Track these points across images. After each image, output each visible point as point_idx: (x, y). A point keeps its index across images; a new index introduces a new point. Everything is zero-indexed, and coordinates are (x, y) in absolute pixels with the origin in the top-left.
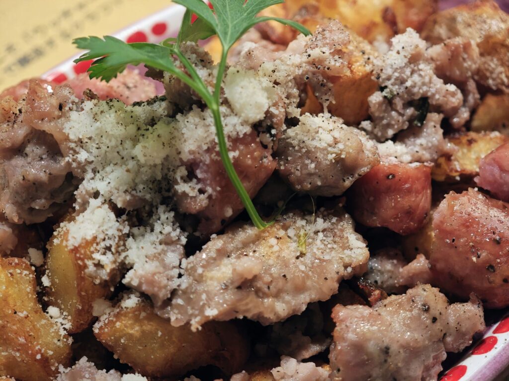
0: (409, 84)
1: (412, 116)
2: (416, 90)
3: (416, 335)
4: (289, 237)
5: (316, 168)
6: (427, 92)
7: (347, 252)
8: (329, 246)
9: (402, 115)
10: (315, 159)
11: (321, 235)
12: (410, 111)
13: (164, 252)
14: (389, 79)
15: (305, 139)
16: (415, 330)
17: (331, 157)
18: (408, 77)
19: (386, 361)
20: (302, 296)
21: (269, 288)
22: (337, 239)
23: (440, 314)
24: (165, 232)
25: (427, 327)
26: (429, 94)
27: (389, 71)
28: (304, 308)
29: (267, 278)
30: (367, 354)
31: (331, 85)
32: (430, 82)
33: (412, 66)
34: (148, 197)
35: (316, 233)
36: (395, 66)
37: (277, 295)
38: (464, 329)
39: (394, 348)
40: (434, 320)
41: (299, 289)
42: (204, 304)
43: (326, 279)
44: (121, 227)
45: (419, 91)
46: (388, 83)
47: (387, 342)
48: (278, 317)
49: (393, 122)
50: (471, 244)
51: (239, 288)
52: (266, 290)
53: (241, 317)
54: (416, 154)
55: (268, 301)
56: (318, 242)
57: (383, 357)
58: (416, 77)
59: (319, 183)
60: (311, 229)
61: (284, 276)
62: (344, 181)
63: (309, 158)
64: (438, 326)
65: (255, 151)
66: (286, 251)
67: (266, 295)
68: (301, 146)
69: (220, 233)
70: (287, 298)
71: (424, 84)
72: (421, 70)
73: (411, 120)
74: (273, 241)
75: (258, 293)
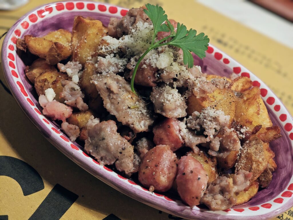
0: (205, 120)
1: (197, 129)
2: (205, 124)
3: (113, 148)
4: (135, 103)
5: (157, 98)
6: (206, 129)
7: (137, 123)
8: (137, 116)
9: (196, 125)
10: (160, 96)
11: (140, 112)
12: (198, 127)
13: (113, 66)
14: (204, 113)
15: (166, 91)
16: (114, 147)
17: (163, 101)
18: (208, 120)
19: (100, 140)
20: (115, 112)
21: (112, 98)
22: (141, 118)
23: (124, 155)
24: (120, 63)
25: (117, 151)
26: (206, 130)
27: (206, 112)
28: (112, 114)
29: (115, 97)
30: (100, 133)
31: (190, 93)
32: (211, 128)
33: (213, 119)
34: (127, 53)
35: (141, 111)
36: (209, 113)
37: (112, 103)
38: (122, 165)
39: (105, 141)
40: (121, 153)
41: (117, 110)
42: (98, 80)
43: (124, 117)
44: (115, 50)
45: (205, 126)
46: (202, 114)
47: (106, 138)
48: (106, 107)
49: (192, 123)
50: (153, 158)
51: (107, 88)
52: (111, 98)
53: (99, 93)
54: (184, 136)
55: (108, 100)
56: (137, 112)
57: (101, 139)
58: (209, 123)
59: (154, 102)
60: (141, 108)
61: (118, 103)
62: (158, 110)
63: (160, 94)
64: (119, 155)
65: (150, 73)
66: (128, 101)
67: (109, 98)
68: (163, 90)
69: (125, 79)
70: (113, 107)
71: (208, 126)
72: (213, 123)
73: (196, 129)
74: (130, 96)
75: (109, 95)
